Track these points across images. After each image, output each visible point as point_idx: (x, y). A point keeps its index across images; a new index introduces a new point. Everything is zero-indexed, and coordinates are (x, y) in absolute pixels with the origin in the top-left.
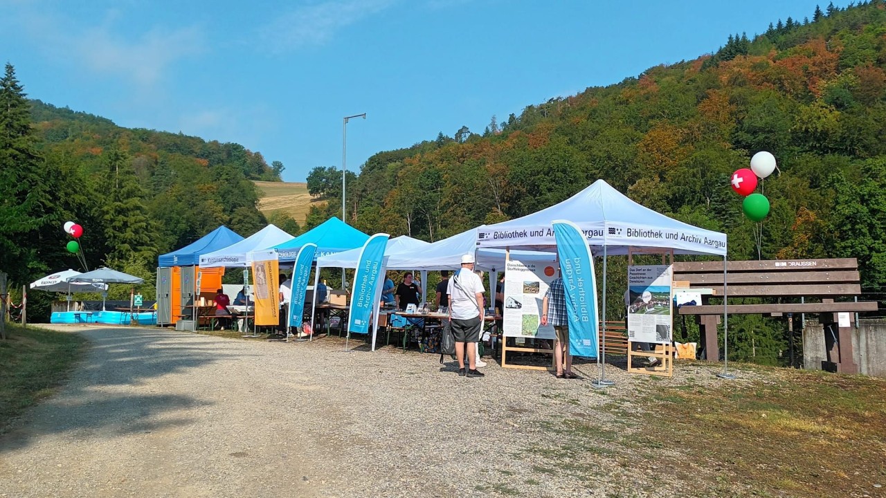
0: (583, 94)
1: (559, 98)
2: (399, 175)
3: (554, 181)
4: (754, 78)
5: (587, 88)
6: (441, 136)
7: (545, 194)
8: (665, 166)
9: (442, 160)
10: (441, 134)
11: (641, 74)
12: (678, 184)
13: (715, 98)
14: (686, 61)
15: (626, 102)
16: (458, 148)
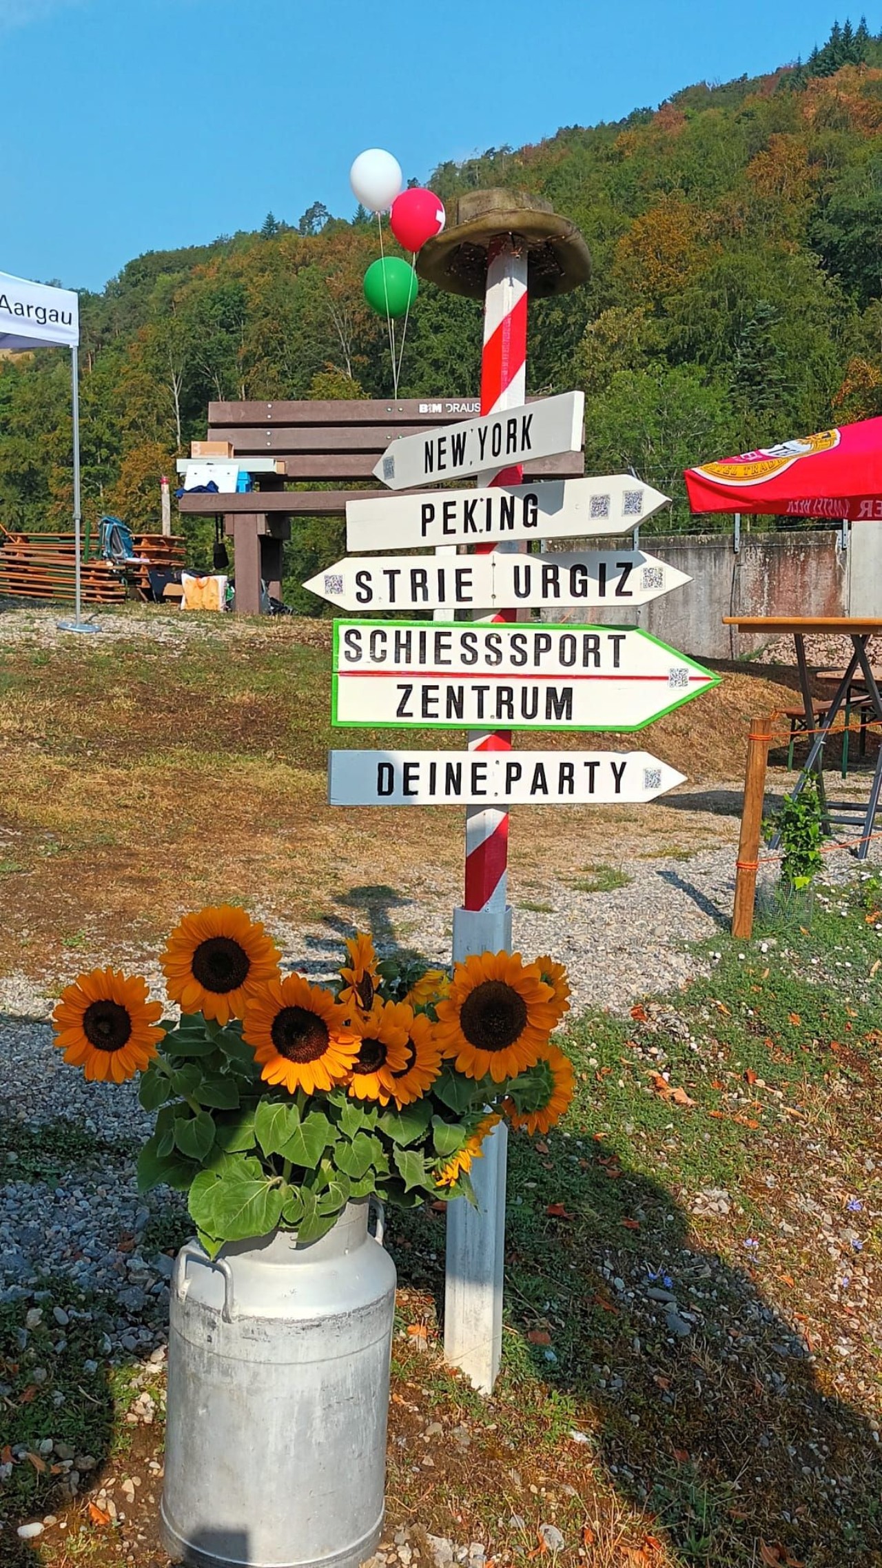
0: (552, 140)
1: (506, 148)
2: (177, 298)
3: (446, 310)
4: (865, 112)
5: (560, 129)
6: (270, 223)
7: (427, 338)
8: (668, 286)
9: (263, 270)
10: (270, 217)
11: (664, 102)
12: (683, 320)
13: (781, 150)
14: (750, 77)
15: (619, 157)
16: (296, 244)
